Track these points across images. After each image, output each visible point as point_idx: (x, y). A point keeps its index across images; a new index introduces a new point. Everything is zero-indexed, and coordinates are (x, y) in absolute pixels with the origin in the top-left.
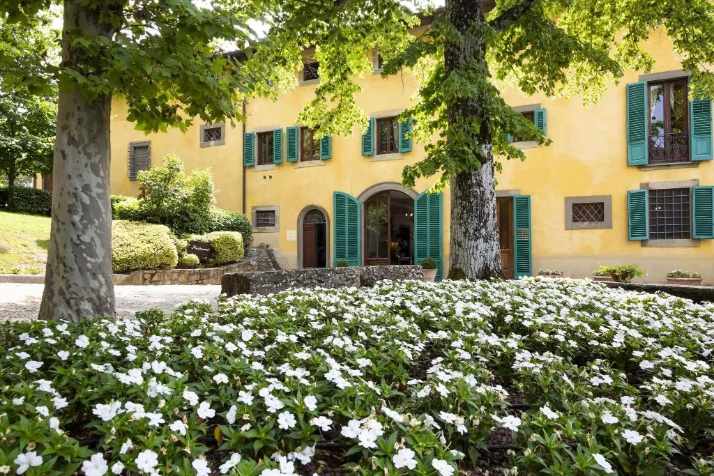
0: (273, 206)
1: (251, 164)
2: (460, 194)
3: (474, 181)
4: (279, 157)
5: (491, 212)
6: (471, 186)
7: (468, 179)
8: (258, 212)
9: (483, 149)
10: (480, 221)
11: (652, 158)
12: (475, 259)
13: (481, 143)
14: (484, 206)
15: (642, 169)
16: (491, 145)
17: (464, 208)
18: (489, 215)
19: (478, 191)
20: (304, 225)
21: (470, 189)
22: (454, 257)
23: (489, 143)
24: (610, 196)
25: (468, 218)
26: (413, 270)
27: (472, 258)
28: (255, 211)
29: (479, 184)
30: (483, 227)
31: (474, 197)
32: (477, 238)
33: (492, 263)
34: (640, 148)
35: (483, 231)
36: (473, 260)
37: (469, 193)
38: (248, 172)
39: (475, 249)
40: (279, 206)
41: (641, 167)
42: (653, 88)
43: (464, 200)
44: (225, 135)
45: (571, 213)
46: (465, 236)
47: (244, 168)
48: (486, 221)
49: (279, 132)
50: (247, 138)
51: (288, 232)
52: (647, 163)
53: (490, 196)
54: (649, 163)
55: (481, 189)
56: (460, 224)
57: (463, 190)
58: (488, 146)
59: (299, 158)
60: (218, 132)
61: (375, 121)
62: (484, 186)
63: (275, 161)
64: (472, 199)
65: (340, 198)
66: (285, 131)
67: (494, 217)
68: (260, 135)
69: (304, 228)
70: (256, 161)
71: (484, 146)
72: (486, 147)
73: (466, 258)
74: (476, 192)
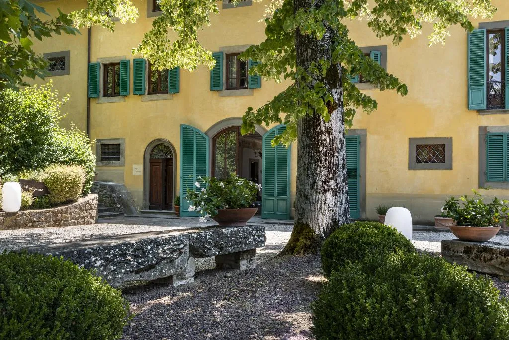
0: (119, 139)
1: (96, 95)
2: (308, 142)
3: (323, 129)
4: (125, 90)
5: (341, 163)
6: (319, 134)
7: (317, 126)
8: (103, 145)
9: (334, 94)
10: (329, 172)
11: (490, 103)
12: (323, 214)
13: (331, 87)
14: (332, 156)
15: (480, 113)
16: (342, 89)
17: (312, 157)
18: (338, 166)
19: (328, 140)
20: (150, 159)
21: (318, 136)
22: (301, 210)
23: (340, 86)
24: (451, 138)
25: (316, 169)
26: (254, 232)
27: (320, 212)
28: (100, 144)
29: (329, 133)
30: (332, 179)
31: (323, 146)
32: (325, 191)
33: (341, 219)
34: (479, 93)
35: (332, 184)
36: (321, 214)
37: (318, 141)
38: (94, 104)
39: (323, 203)
40: (125, 139)
41: (480, 111)
42: (491, 36)
43: (312, 149)
44: (69, 65)
45: (414, 154)
46: (313, 188)
47: (89, 99)
48: (335, 173)
49: (126, 63)
50: (92, 69)
51: (134, 166)
52: (485, 108)
53: (340, 145)
54: (488, 108)
55: (331, 137)
56: (308, 175)
57: (311, 138)
58: (339, 91)
59: (146, 91)
60: (62, 61)
61: (224, 56)
62: (334, 133)
63: (121, 93)
64: (321, 148)
65: (188, 132)
66: (132, 62)
67: (344, 168)
68: (106, 66)
69: (150, 163)
70: (102, 92)
71: (333, 91)
72: (336, 92)
73: (313, 213)
74: (325, 140)
